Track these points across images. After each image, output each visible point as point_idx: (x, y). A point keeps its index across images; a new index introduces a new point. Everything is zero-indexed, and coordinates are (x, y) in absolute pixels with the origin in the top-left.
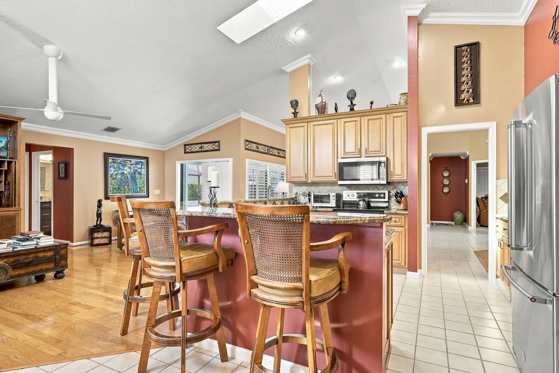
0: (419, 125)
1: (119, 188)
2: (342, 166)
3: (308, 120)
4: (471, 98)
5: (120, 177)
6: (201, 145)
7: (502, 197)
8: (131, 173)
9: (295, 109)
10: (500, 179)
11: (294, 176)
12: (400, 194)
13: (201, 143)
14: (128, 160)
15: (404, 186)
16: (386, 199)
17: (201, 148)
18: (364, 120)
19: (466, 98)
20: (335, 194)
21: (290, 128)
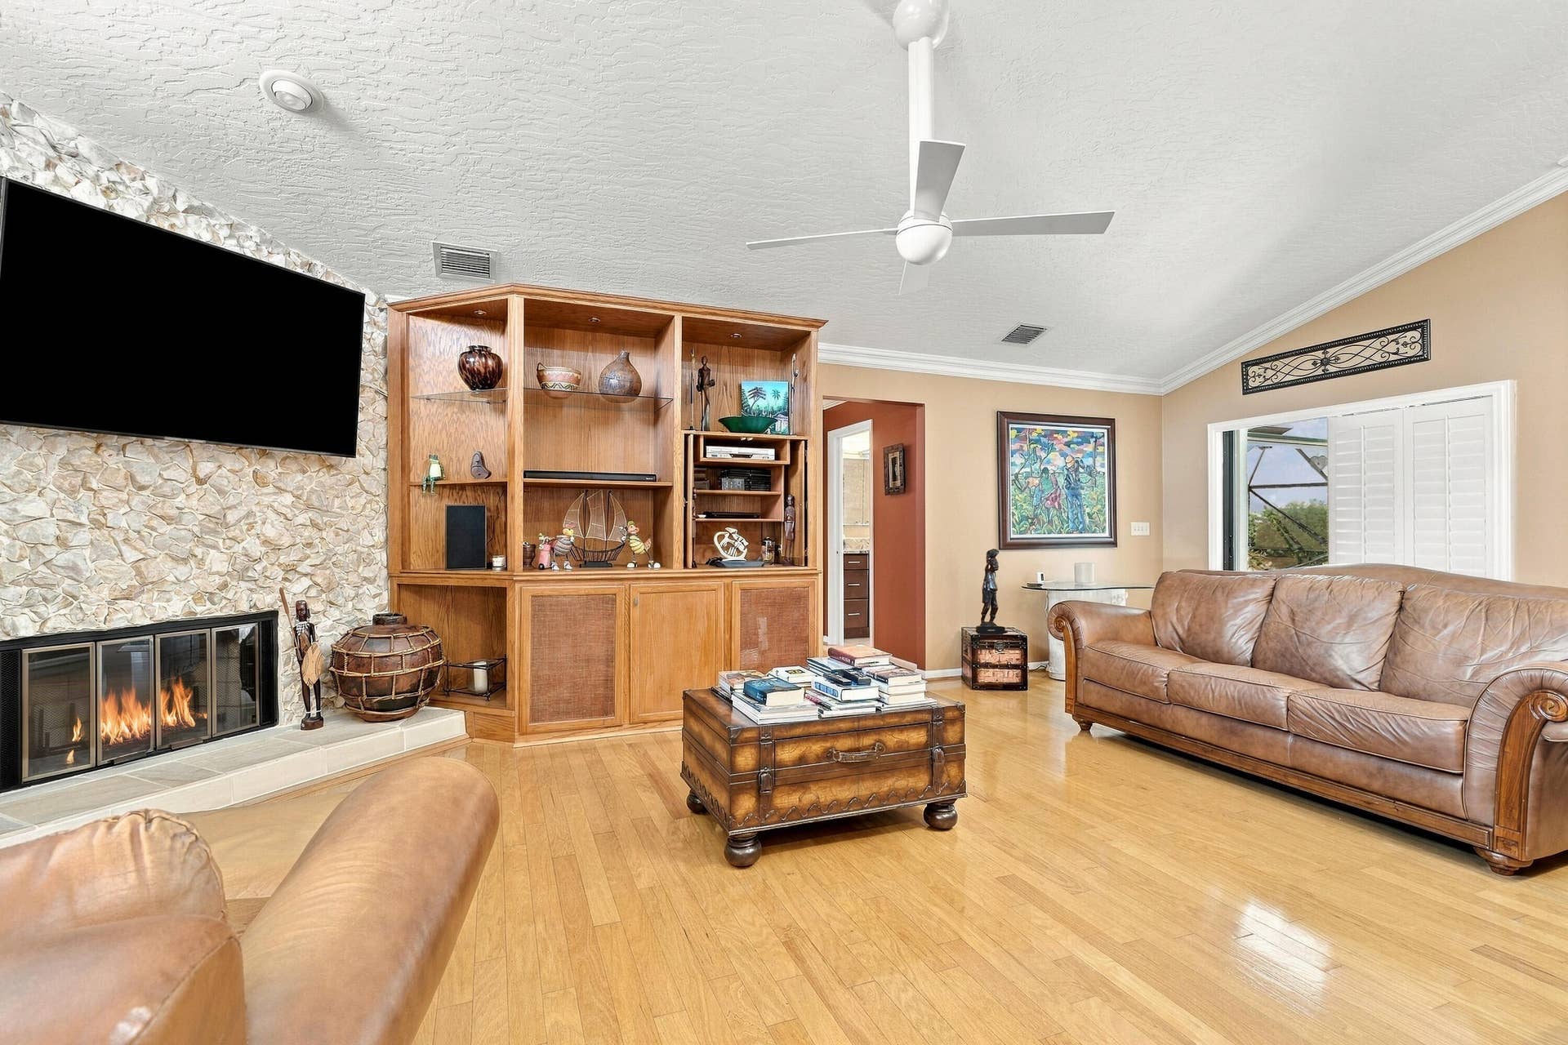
1: (1036, 516)
5: (1037, 481)
6: (1324, 353)
8: (1066, 472)
13: (1323, 347)
14: (1057, 432)
17: (1325, 362)
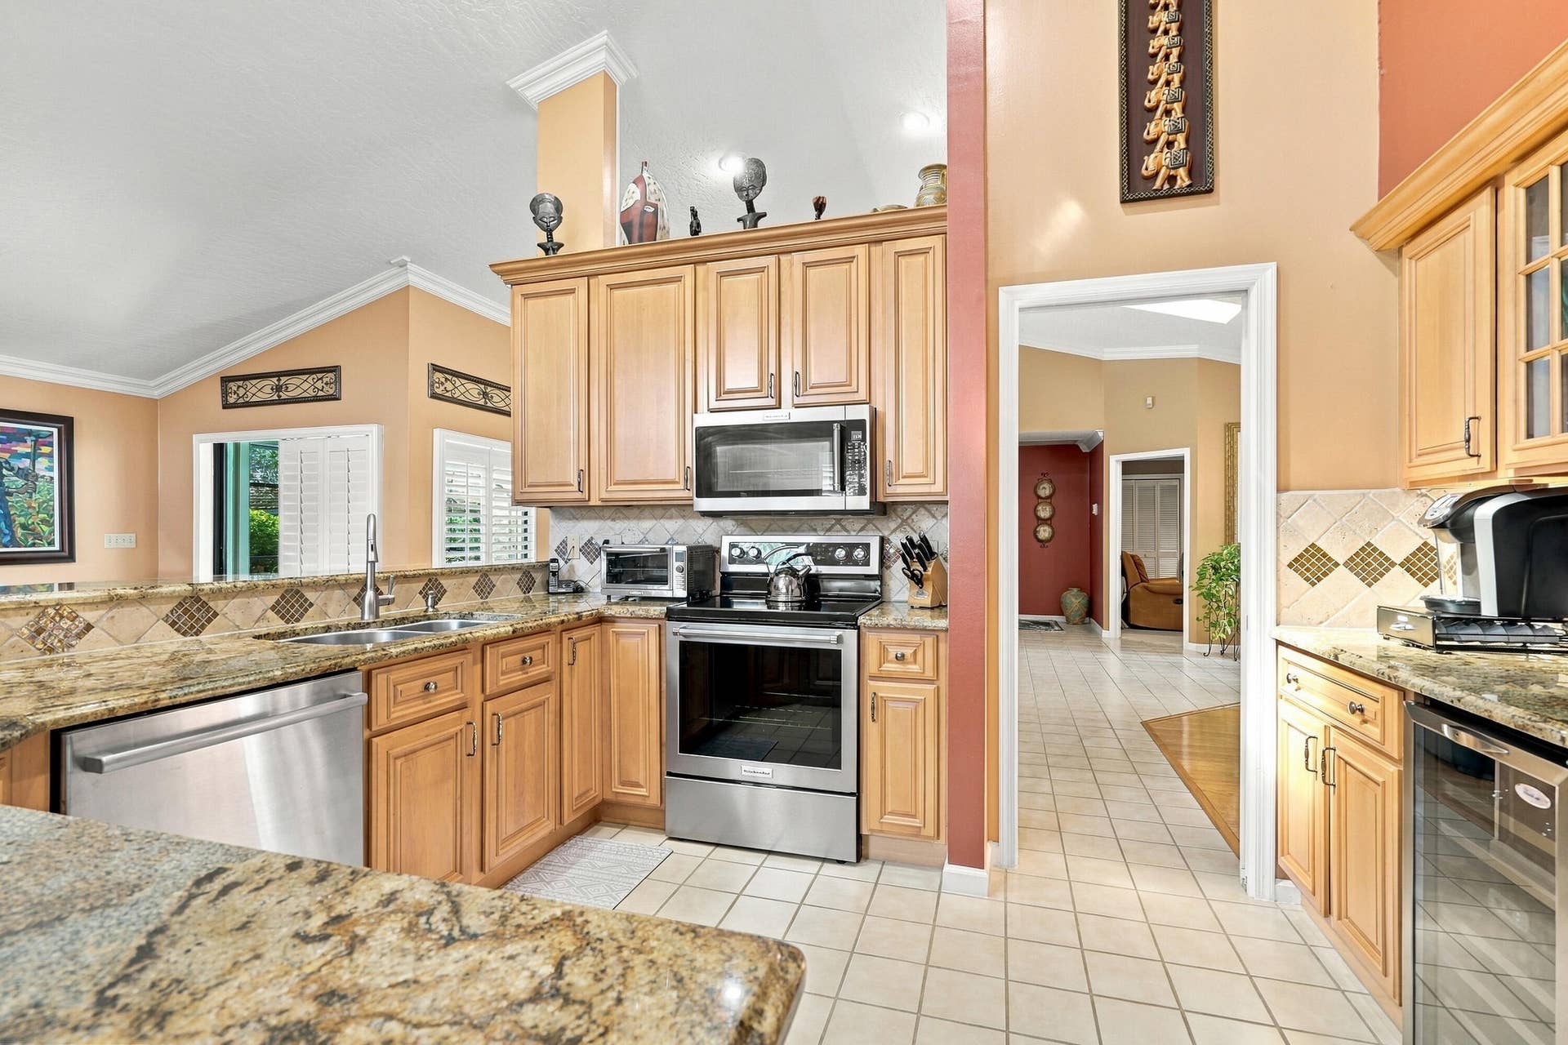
0: (989, 278)
2: (706, 440)
3: (590, 266)
4: (1182, 172)
6: (279, 380)
7: (1296, 560)
9: (549, 232)
10: (1287, 490)
11: (542, 479)
12: (920, 547)
13: (279, 375)
15: (934, 517)
16: (874, 568)
17: (278, 389)
18: (792, 265)
19: (1163, 170)
20: (684, 548)
21: (526, 297)
